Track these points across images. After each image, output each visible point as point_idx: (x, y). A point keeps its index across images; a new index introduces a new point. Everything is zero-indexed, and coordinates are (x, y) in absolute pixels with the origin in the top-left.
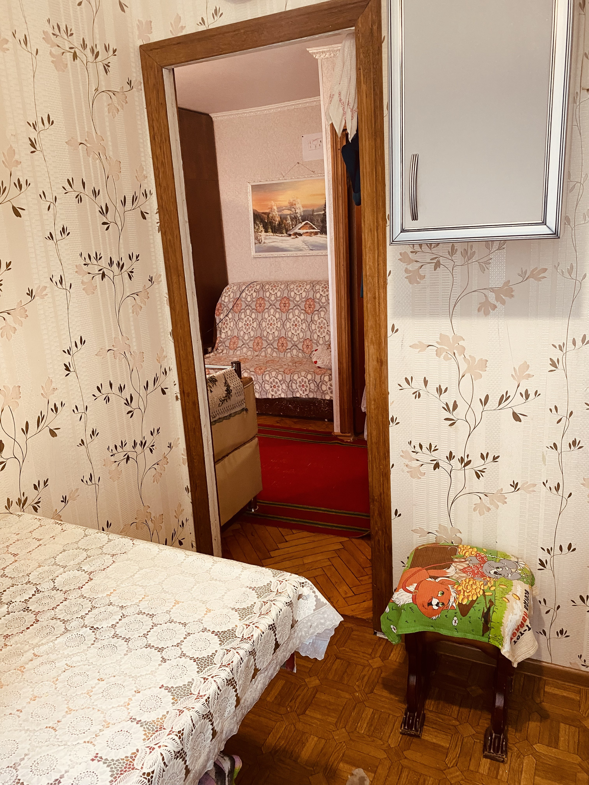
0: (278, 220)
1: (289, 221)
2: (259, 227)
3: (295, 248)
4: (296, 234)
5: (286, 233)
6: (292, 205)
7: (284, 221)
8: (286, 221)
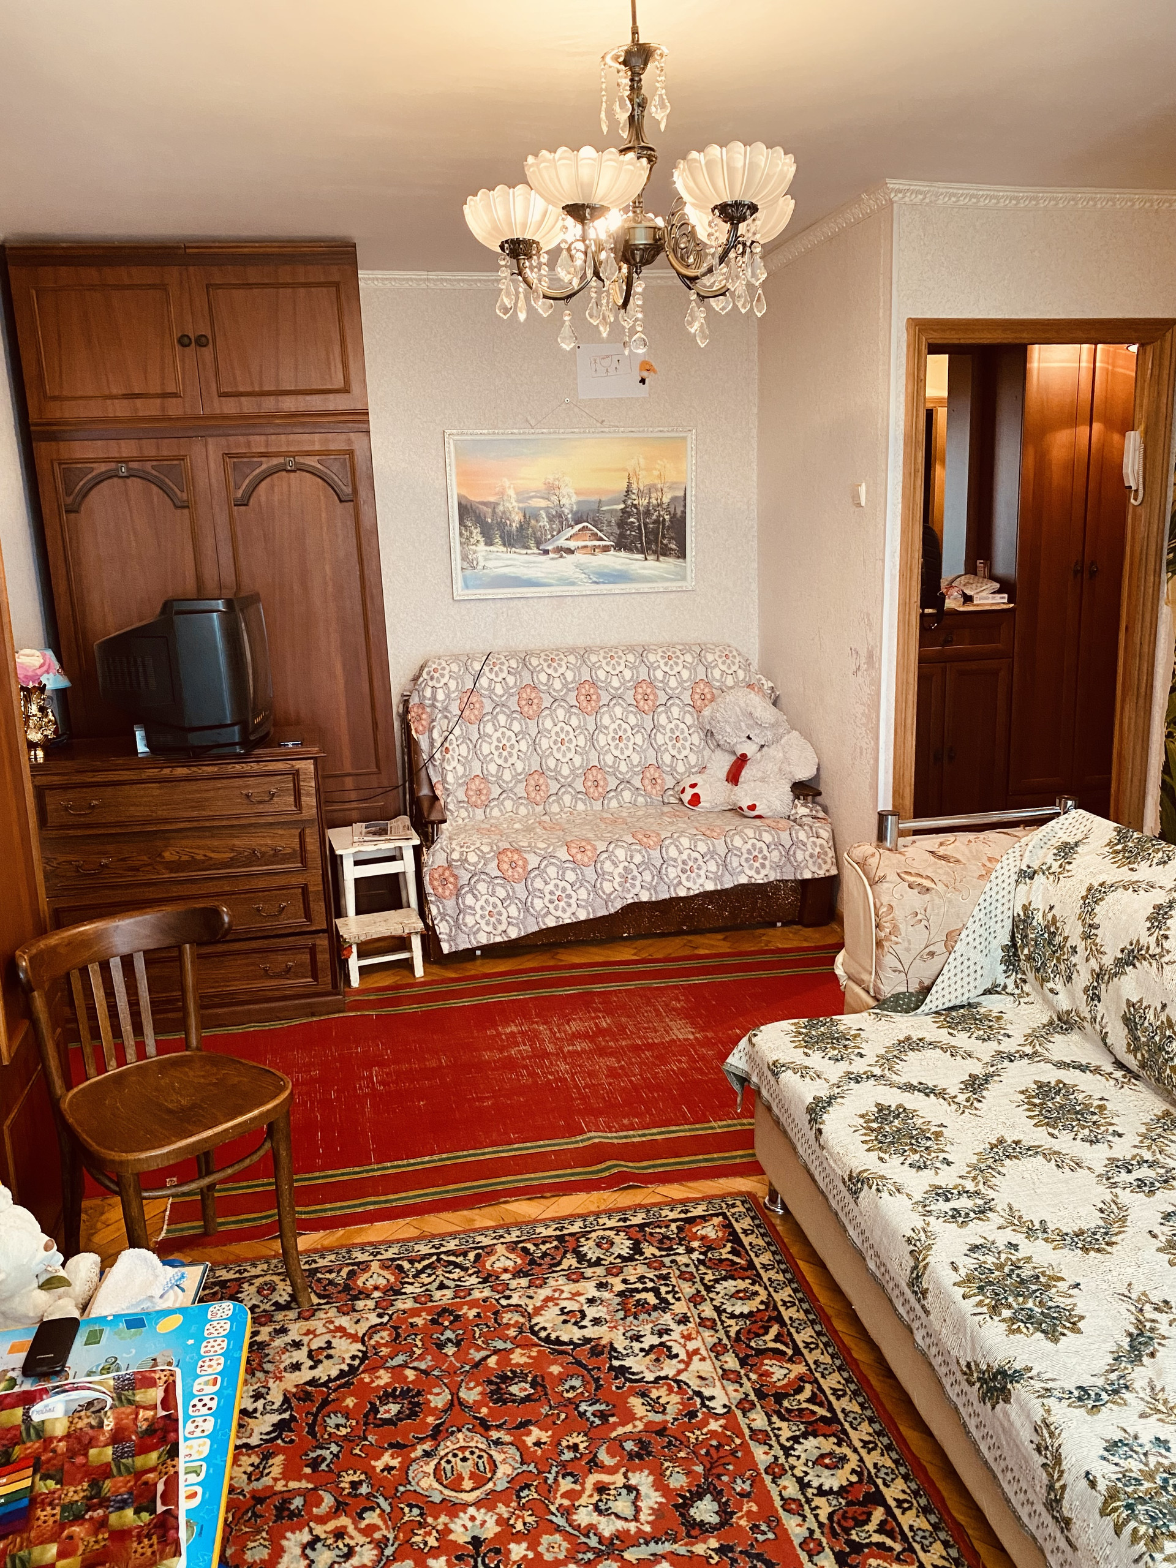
0: (517, 518)
1: (544, 522)
2: (471, 533)
3: (559, 579)
4: (559, 550)
5: (538, 548)
6: (552, 489)
7: (533, 522)
8: (537, 521)
